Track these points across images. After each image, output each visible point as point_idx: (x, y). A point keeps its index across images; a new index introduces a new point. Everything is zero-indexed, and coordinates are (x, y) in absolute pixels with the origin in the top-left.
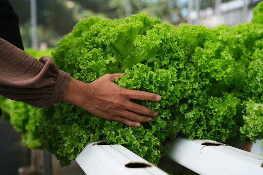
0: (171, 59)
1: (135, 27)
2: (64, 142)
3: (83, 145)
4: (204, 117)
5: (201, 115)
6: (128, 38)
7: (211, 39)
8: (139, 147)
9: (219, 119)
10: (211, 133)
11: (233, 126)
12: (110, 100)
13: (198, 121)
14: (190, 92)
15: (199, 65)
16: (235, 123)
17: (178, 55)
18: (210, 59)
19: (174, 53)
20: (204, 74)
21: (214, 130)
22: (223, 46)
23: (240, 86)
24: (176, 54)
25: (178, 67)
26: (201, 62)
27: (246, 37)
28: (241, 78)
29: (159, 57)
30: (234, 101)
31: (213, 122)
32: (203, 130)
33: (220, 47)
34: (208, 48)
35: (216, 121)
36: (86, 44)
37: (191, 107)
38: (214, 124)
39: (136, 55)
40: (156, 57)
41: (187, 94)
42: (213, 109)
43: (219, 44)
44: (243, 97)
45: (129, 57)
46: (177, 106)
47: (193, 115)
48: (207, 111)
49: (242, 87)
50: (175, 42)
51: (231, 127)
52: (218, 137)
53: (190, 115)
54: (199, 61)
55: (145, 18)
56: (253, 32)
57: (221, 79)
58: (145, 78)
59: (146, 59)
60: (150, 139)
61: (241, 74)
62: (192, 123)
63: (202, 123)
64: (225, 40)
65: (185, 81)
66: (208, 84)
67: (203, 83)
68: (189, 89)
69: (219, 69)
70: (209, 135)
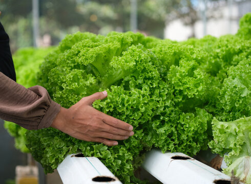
0: (145, 78)
1: (112, 48)
2: (47, 152)
3: (63, 156)
4: (176, 132)
5: (172, 131)
6: (107, 58)
7: (186, 57)
8: (113, 161)
9: (190, 134)
10: (182, 146)
11: (204, 140)
12: (88, 123)
13: (170, 136)
14: (162, 109)
15: (173, 83)
16: (206, 138)
17: (152, 74)
18: (183, 77)
19: (148, 73)
20: (177, 92)
21: (185, 144)
22: (197, 64)
23: (213, 102)
24: (150, 74)
25: (151, 87)
26: (175, 80)
27: (224, 53)
28: (214, 94)
29: (134, 76)
30: (206, 117)
31: (184, 137)
32: (175, 144)
33: (194, 65)
34: (182, 66)
35: (187, 136)
36: (68, 63)
37: (163, 123)
38: (186, 138)
39: (114, 74)
40: (132, 77)
41: (159, 112)
42: (184, 124)
43: (192, 63)
44: (216, 112)
45: (107, 75)
46: (150, 122)
47: (165, 130)
48: (179, 126)
49: (215, 103)
50: (150, 62)
51: (202, 141)
52: (189, 150)
53: (162, 130)
54: (173, 79)
55: (123, 39)
56: (232, 48)
57: (193, 96)
58: (117, 102)
59: (123, 77)
60: (124, 154)
61: (215, 90)
62: (163, 138)
63: (174, 138)
64: (200, 58)
65: (158, 99)
66: (181, 101)
67: (176, 100)
68: (161, 107)
69: (192, 87)
70: (180, 148)
